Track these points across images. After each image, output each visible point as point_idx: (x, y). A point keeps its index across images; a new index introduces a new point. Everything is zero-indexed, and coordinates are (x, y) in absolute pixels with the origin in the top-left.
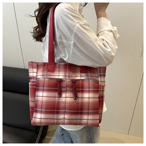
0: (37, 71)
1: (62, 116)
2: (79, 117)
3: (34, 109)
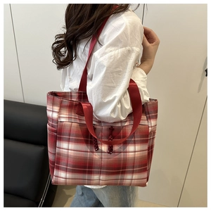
0: (60, 110)
1: (96, 177)
2: (120, 176)
3: (55, 165)
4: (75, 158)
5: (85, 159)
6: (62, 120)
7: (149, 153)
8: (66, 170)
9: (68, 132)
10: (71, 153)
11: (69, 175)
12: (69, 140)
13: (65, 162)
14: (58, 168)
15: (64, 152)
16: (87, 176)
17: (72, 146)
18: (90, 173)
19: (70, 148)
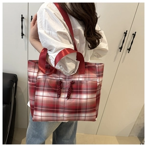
1: (61, 115)
3: (34, 108)
4: (48, 102)
5: (54, 102)
6: (40, 77)
7: (97, 100)
8: (42, 111)
9: (43, 85)
10: (45, 98)
11: (44, 114)
13: (41, 105)
14: (36, 110)
15: (40, 98)
16: (55, 114)
17: (46, 94)
18: (57, 112)
19: (44, 95)
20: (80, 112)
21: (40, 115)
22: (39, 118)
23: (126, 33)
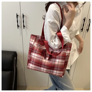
1: (42, 69)
2: (52, 71)
3: (29, 61)
4: (36, 60)
5: (40, 61)
6: (35, 45)
8: (32, 64)
9: (36, 50)
10: (35, 58)
11: (33, 66)
12: (35, 53)
13: (33, 60)
14: (30, 62)
15: (33, 57)
16: (39, 68)
17: (36, 55)
18: (41, 66)
19: (35, 56)
20: (53, 69)
21: (31, 66)
22: (30, 67)
23: (84, 20)
